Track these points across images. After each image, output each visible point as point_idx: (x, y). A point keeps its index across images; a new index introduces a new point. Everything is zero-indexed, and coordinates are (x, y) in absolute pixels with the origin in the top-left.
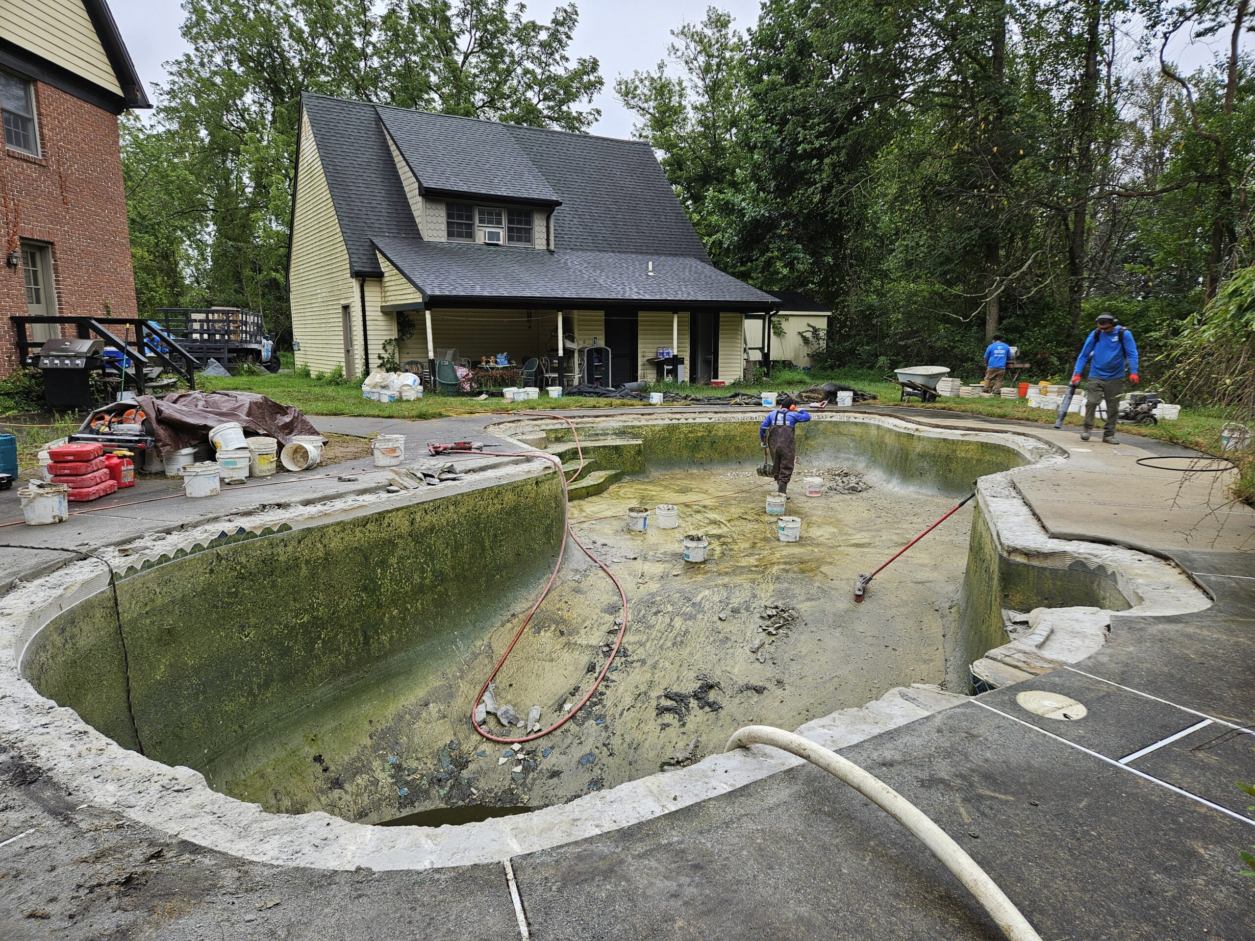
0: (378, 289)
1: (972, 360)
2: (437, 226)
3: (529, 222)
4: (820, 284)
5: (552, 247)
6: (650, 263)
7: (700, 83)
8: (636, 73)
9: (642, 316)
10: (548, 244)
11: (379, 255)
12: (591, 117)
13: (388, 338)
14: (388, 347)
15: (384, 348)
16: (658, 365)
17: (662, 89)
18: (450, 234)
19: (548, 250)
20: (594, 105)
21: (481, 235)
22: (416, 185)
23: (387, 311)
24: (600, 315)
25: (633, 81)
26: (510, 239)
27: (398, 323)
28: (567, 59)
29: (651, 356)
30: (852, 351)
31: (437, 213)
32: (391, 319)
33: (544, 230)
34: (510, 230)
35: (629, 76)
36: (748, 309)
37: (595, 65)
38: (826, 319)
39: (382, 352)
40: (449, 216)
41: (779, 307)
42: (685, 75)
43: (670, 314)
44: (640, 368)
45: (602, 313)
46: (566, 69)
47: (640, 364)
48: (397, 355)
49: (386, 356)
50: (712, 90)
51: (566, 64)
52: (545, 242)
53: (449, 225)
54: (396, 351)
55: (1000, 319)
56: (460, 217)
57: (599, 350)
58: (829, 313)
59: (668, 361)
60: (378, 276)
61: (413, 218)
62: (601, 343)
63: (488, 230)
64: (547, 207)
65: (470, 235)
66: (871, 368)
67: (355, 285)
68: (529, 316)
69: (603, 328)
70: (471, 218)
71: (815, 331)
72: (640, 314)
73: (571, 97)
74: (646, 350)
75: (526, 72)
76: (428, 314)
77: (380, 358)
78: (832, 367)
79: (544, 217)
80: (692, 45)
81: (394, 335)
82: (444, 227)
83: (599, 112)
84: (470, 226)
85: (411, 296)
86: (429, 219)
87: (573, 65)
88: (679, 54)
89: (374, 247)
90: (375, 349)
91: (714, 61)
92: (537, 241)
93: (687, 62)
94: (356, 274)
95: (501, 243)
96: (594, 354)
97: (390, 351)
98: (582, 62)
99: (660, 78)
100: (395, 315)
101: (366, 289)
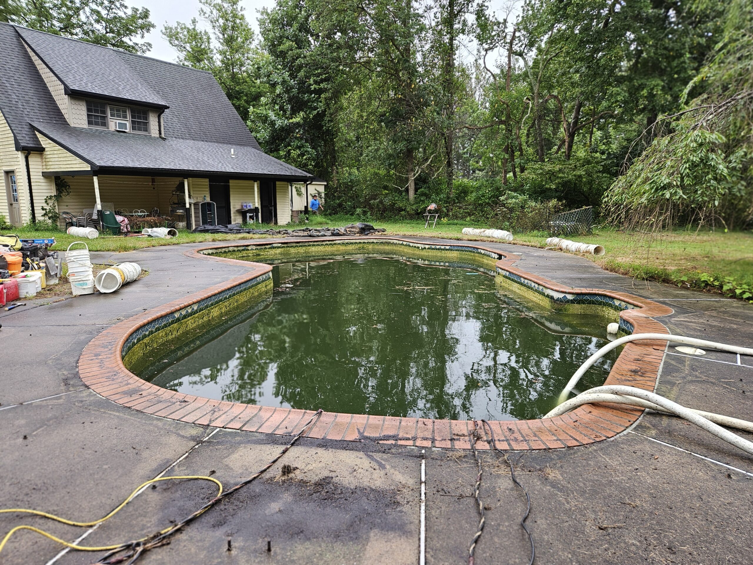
0: (39, 160)
1: (404, 210)
2: (81, 117)
3: (146, 118)
4: (315, 166)
5: (163, 136)
6: (232, 150)
7: (221, 36)
8: (178, 23)
9: (232, 183)
10: (160, 133)
11: (39, 135)
12: (144, 48)
13: (49, 195)
14: (49, 201)
15: (46, 202)
16: (243, 213)
17: (194, 36)
18: (90, 123)
19: (160, 137)
20: (146, 40)
21: (113, 124)
22: (62, 87)
23: (46, 175)
24: (206, 182)
25: (176, 28)
26: (134, 128)
27: (56, 185)
28: (126, 7)
29: (238, 207)
30: (340, 205)
31: (79, 107)
32: (51, 181)
33: (157, 124)
34: (133, 122)
35: (174, 25)
36: (291, 180)
37: (146, 14)
38: (323, 187)
39: (45, 205)
40: (89, 110)
41: (312, 179)
42: (210, 31)
43: (252, 182)
44: (232, 215)
45: (207, 180)
46: (125, 13)
47: (232, 212)
48: (57, 207)
49: (48, 208)
50: (229, 41)
51: (125, 10)
52: (158, 132)
53: (89, 116)
54: (56, 204)
55: (416, 190)
56: (96, 111)
57: (209, 204)
58: (325, 183)
59: (250, 211)
60: (40, 150)
61: (59, 110)
62: (208, 200)
63: (118, 121)
64: (159, 109)
65: (104, 124)
66: (352, 215)
67: (20, 156)
68: (153, 181)
69: (208, 189)
70: (104, 112)
71: (319, 193)
72: (231, 181)
73: (129, 32)
74: (235, 204)
75: (93, 11)
76: (95, 179)
77: (43, 209)
78: (330, 215)
79: (156, 115)
80: (215, 12)
81: (54, 193)
82: (85, 118)
83: (150, 45)
84: (104, 118)
85: (77, 166)
86: (74, 111)
87: (129, 12)
88: (207, 15)
89: (33, 128)
90: (39, 203)
91: (230, 24)
92: (152, 131)
93: (212, 22)
94: (19, 148)
95: (127, 131)
96: (206, 207)
97: (51, 204)
98: (135, 10)
99: (194, 29)
100: (53, 178)
101: (30, 159)
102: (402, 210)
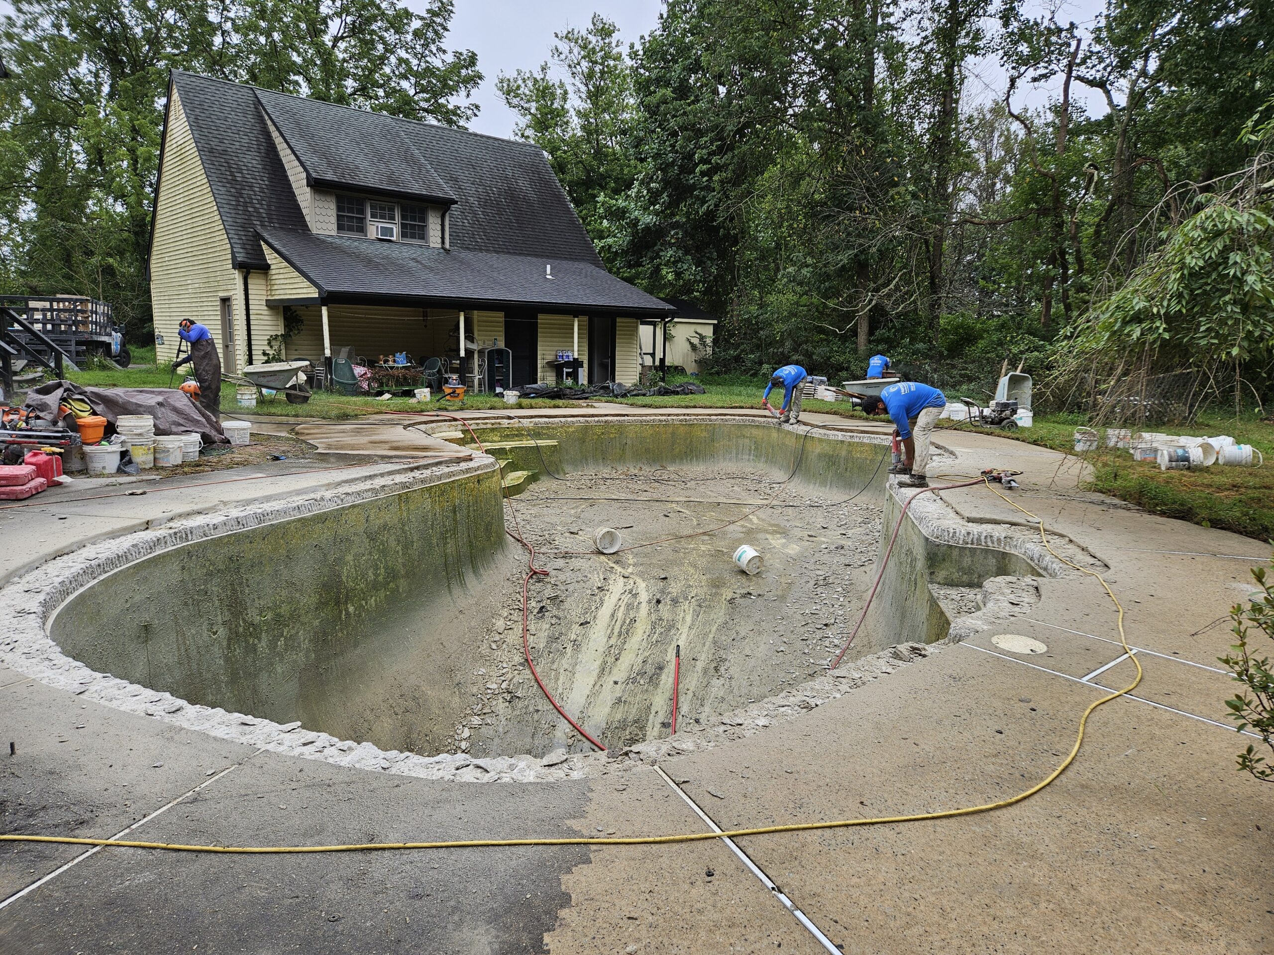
0: (263, 282)
1: (847, 369)
2: (327, 219)
3: (424, 219)
4: (704, 293)
5: (447, 246)
6: (548, 267)
7: (583, 88)
8: (519, 72)
9: (542, 319)
10: (443, 243)
11: (264, 247)
12: (469, 112)
13: (274, 333)
14: (273, 343)
15: (269, 344)
16: (557, 367)
17: (544, 92)
18: (340, 228)
19: (443, 248)
20: (472, 100)
21: (374, 229)
22: (304, 175)
23: (272, 305)
24: (500, 316)
25: (515, 81)
26: (404, 235)
27: (285, 319)
28: (444, 52)
29: (550, 358)
30: (737, 359)
31: (326, 205)
32: (278, 314)
33: (439, 228)
34: (404, 226)
35: (511, 74)
36: (644, 316)
37: (472, 59)
38: (711, 327)
39: (267, 348)
40: (339, 209)
41: (674, 314)
42: (568, 80)
43: (571, 317)
44: (539, 370)
45: (502, 314)
46: (443, 61)
47: (539, 366)
48: (283, 352)
49: (271, 352)
50: (594, 95)
51: (443, 57)
52: (440, 240)
53: (339, 217)
54: (283, 347)
55: (871, 332)
56: (350, 210)
57: (500, 352)
58: (715, 322)
59: (567, 364)
60: (265, 268)
61: (300, 209)
62: (501, 345)
63: (380, 225)
64: (443, 205)
65: (362, 229)
66: (755, 375)
67: (238, 277)
68: (425, 315)
69: (503, 329)
70: (362, 211)
71: (702, 338)
72: (540, 316)
73: (448, 89)
74: (545, 353)
75: (401, 60)
76: (324, 311)
77: (264, 354)
78: (718, 373)
79: (439, 215)
80: (576, 50)
81: (281, 331)
82: (334, 220)
83: (477, 107)
84: (362, 220)
85: (304, 291)
86: (318, 211)
87: (450, 58)
88: (563, 57)
89: (258, 237)
90: (260, 345)
91: (598, 68)
92: (431, 239)
93: (570, 66)
94: (238, 265)
95: (394, 239)
96: (495, 355)
97: (276, 347)
98: (458, 55)
99: (543, 79)
100: (281, 309)
101: (250, 281)
102: (842, 369)
